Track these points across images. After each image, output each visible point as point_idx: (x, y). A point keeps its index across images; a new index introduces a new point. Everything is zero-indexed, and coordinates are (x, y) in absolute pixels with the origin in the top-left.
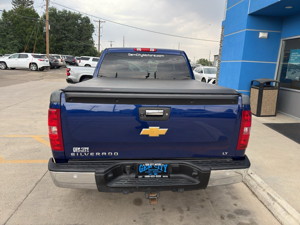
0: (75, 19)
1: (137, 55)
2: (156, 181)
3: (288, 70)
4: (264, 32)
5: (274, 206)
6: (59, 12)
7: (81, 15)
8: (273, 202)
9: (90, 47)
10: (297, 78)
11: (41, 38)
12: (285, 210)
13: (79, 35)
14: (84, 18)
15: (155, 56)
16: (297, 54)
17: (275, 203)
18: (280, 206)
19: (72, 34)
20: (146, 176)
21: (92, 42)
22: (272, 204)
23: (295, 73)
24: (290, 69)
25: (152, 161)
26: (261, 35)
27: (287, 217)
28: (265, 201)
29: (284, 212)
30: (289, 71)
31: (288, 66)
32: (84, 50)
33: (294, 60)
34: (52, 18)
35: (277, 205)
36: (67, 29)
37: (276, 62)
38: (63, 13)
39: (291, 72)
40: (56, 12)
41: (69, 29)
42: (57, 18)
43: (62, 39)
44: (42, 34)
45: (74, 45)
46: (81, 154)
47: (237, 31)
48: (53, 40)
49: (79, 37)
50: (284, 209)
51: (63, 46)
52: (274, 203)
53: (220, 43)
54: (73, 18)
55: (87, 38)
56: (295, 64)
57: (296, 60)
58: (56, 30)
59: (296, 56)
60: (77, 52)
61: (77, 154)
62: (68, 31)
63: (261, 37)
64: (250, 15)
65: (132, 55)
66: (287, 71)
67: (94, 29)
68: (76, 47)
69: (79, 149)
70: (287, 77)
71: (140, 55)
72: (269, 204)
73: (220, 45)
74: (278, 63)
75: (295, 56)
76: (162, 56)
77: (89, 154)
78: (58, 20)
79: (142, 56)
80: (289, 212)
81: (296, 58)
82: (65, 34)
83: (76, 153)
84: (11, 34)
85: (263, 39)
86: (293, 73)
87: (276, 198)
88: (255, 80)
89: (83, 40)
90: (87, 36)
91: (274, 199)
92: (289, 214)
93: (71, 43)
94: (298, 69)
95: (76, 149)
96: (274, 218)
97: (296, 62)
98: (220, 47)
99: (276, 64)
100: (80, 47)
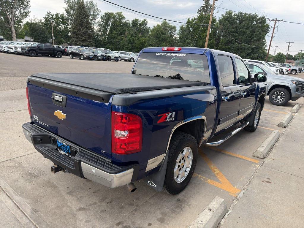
0: (250, 20)
1: (163, 54)
6: (234, 15)
7: (257, 15)
9: (260, 49)
11: (212, 41)
13: (250, 37)
14: (260, 19)
15: (178, 55)
19: (243, 36)
21: (264, 44)
25: (64, 139)
32: (251, 52)
34: (227, 21)
36: (239, 31)
38: (238, 15)
40: (231, 16)
41: (241, 32)
42: (231, 21)
43: (231, 42)
44: (214, 38)
45: (242, 47)
48: (223, 43)
49: (250, 39)
51: (231, 49)
54: (247, 19)
55: (258, 39)
58: (228, 33)
60: (244, 54)
61: (35, 120)
62: (239, 33)
65: (159, 54)
67: (269, 30)
68: (244, 50)
69: (35, 116)
71: (165, 54)
76: (185, 55)
78: (231, 23)
79: (167, 55)
82: (235, 36)
84: (190, 39)
89: (253, 42)
90: (258, 38)
93: (239, 45)
100: (248, 49)
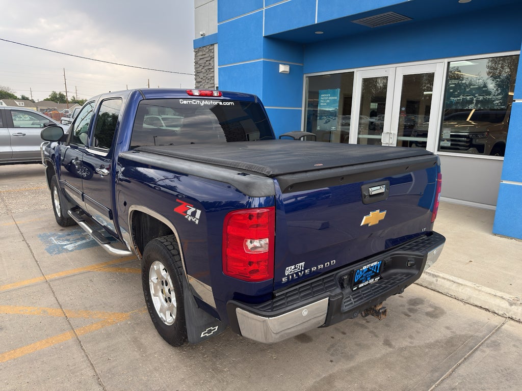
1: (194, 102)
2: (377, 288)
3: (318, 118)
4: (284, 64)
5: (438, 283)
8: (435, 278)
10: (333, 128)
12: (455, 282)
15: (221, 103)
16: (328, 97)
17: (439, 279)
18: (446, 280)
20: (360, 286)
22: (435, 282)
23: (329, 121)
24: (322, 116)
25: (366, 261)
26: (283, 68)
27: (460, 289)
28: (423, 282)
29: (455, 285)
30: (320, 119)
31: (318, 112)
33: (325, 104)
35: (443, 280)
37: (301, 107)
39: (324, 121)
46: (295, 275)
47: (245, 61)
50: (453, 281)
52: (437, 280)
53: (196, 75)
56: (327, 109)
57: (328, 105)
59: (328, 99)
61: (290, 277)
63: (283, 71)
64: (268, 38)
65: (185, 102)
66: (317, 120)
69: (293, 267)
70: (318, 128)
71: (198, 102)
72: (431, 283)
73: (196, 79)
74: (303, 109)
75: (326, 98)
76: (232, 103)
77: (305, 272)
80: (461, 283)
81: (328, 101)
83: (288, 275)
85: (283, 73)
86: (326, 122)
87: (436, 274)
88: (286, 134)
91: (434, 276)
92: (462, 285)
94: (332, 116)
95: (289, 270)
96: (444, 296)
97: (329, 108)
98: (197, 82)
99: (301, 110)
